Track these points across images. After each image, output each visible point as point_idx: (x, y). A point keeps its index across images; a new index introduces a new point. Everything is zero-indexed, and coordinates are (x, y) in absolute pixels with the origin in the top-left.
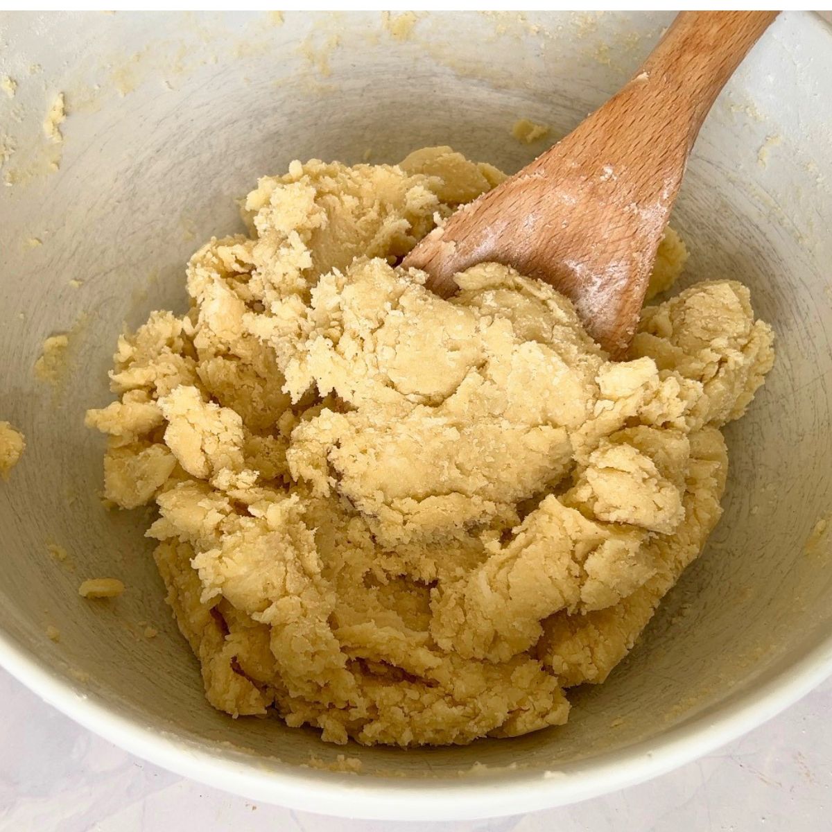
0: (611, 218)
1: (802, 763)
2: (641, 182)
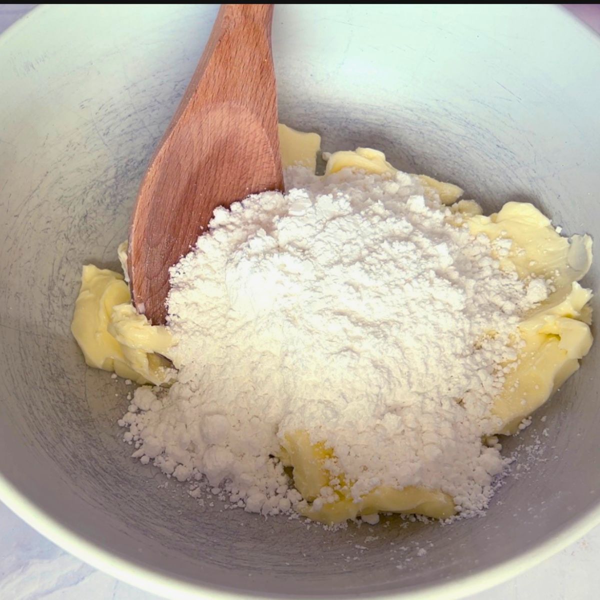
0: (246, 119)
2: (255, 89)
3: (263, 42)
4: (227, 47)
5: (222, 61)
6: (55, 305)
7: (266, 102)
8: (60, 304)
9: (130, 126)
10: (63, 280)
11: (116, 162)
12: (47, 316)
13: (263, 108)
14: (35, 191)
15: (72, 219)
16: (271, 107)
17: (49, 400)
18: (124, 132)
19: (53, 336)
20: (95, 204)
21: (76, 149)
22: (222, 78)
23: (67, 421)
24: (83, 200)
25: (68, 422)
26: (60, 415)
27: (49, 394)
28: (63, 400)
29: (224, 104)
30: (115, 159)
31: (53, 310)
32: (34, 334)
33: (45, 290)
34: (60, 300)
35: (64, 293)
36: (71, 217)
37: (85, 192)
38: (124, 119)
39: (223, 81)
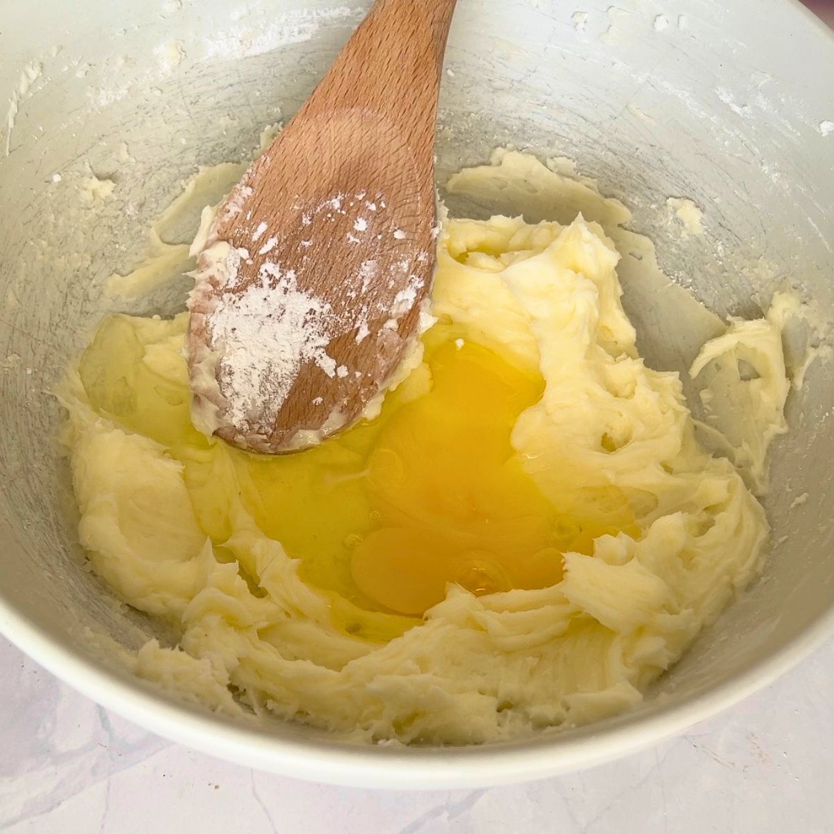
0: (385, 133)
1: (754, 743)
2: (402, 92)
3: (424, 30)
4: (368, 35)
5: (357, 53)
6: (71, 308)
7: (417, 110)
8: (79, 308)
9: (229, 99)
10: (91, 280)
11: (199, 143)
12: (57, 319)
13: (412, 118)
14: (81, 155)
15: (122, 204)
16: (425, 117)
17: (27, 423)
18: (219, 105)
19: (57, 346)
20: (159, 191)
21: (149, 114)
22: (354, 75)
23: (43, 454)
24: (144, 183)
25: (44, 457)
26: (37, 446)
27: (29, 416)
28: (47, 429)
29: (353, 110)
30: (199, 139)
31: (68, 313)
32: (32, 336)
33: (64, 286)
34: (80, 303)
35: (88, 296)
36: (122, 201)
37: (148, 173)
38: (222, 88)
39: (355, 80)
